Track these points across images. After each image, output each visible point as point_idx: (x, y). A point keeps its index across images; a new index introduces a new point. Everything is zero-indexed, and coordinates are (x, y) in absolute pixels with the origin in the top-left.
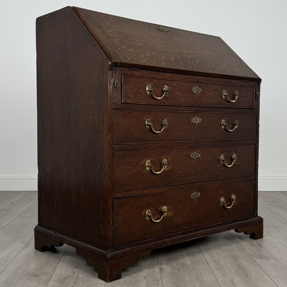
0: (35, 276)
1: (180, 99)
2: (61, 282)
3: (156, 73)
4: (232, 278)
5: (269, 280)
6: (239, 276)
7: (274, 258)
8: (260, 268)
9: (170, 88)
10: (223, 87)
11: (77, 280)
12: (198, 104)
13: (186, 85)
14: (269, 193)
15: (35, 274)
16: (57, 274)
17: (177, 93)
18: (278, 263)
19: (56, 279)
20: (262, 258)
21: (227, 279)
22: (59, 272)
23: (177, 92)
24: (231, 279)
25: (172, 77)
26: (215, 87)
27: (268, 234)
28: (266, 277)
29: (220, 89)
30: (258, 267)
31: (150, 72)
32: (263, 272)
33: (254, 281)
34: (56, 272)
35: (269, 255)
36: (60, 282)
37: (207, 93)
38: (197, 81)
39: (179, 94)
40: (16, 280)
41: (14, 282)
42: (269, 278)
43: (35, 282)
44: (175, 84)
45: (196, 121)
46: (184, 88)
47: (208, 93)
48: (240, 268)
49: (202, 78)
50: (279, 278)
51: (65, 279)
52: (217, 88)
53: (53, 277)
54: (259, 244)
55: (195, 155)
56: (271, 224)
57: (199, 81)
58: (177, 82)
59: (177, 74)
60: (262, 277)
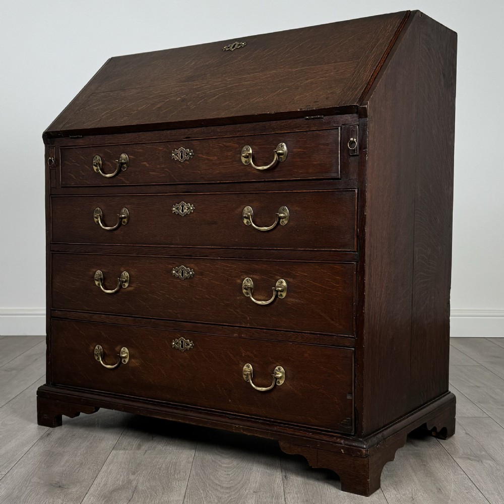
0: (60, 487)
1: (150, 173)
2: (105, 498)
3: (110, 136)
4: (412, 495)
5: (480, 497)
6: (425, 491)
7: (493, 459)
8: (465, 476)
9: (132, 157)
10: (243, 142)
11: (134, 494)
12: (185, 179)
13: (160, 148)
14: (492, 340)
15: (60, 484)
16: (99, 484)
17: (145, 163)
18: (498, 467)
19: (97, 493)
20: (470, 459)
21: (404, 495)
22: (104, 480)
23: (143, 162)
24: (410, 496)
25: (136, 138)
26: (224, 143)
27: (485, 415)
28: (475, 492)
29: (237, 146)
30: (461, 474)
31: (101, 136)
32: (471, 484)
33: (452, 500)
34: (98, 480)
35: (483, 453)
36: (103, 498)
37: (205, 157)
38: (186, 138)
39: (148, 165)
40: (26, 493)
41: (22, 498)
42: (481, 495)
43: (60, 498)
44: (139, 149)
45: (183, 211)
46: (157, 154)
47: (209, 158)
48: (429, 475)
49: (196, 130)
50: (498, 495)
51: (112, 492)
52: (228, 144)
53: (92, 489)
54: (467, 434)
55: (182, 271)
56: (491, 396)
57: (189, 138)
58: (144, 145)
59: (145, 133)
60: (467, 493)
